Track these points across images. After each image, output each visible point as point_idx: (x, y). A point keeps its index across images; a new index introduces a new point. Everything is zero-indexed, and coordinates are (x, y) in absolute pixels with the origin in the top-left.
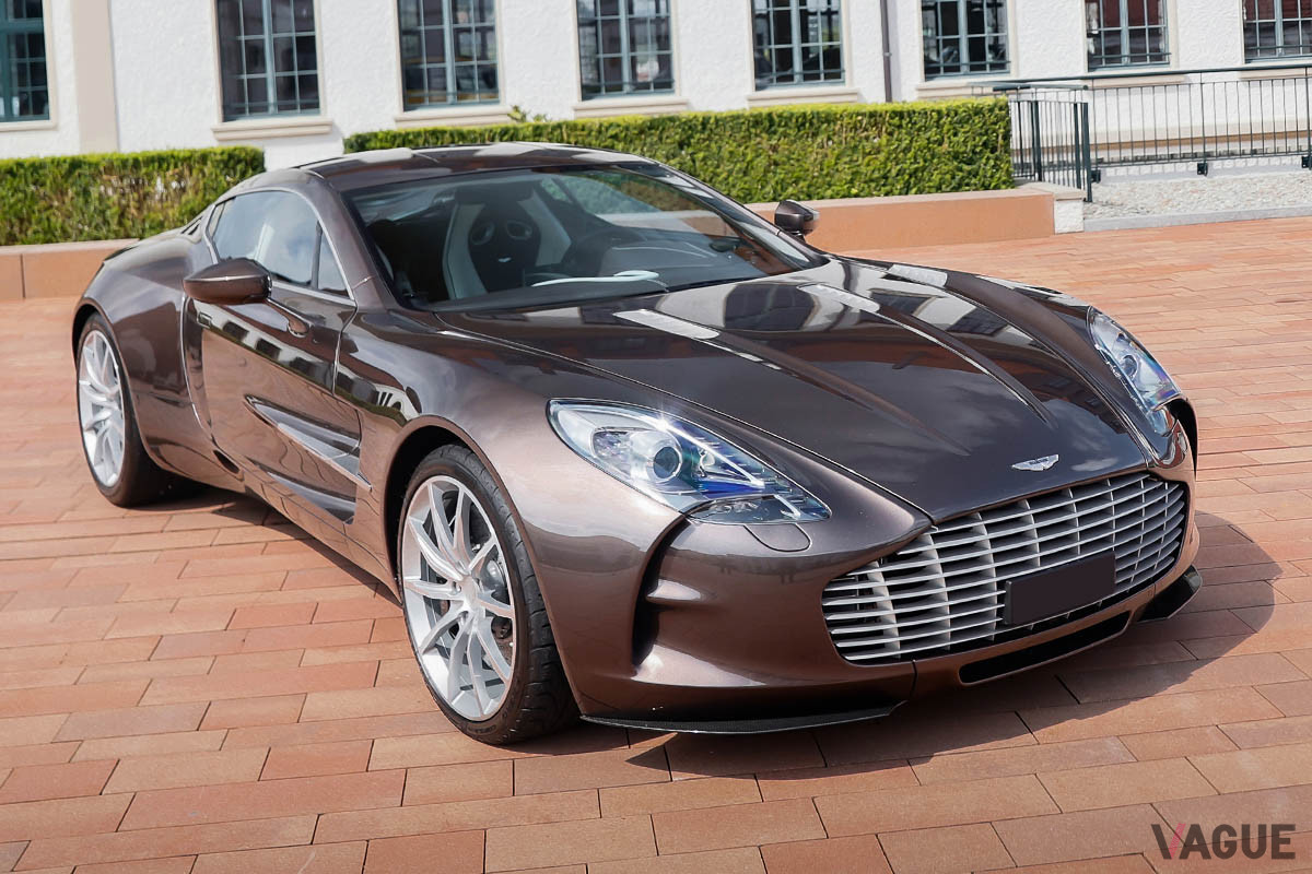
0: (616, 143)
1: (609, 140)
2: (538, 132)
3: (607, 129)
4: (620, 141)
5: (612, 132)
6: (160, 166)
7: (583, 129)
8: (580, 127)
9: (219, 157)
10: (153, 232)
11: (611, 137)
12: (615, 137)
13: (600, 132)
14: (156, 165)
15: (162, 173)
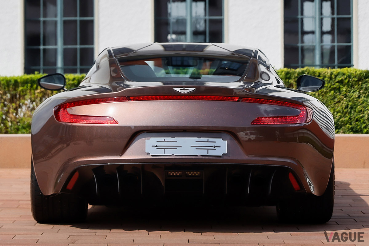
0: (341, 86)
1: (337, 84)
2: (288, 76)
3: (336, 76)
4: (344, 86)
5: (339, 78)
6: (32, 86)
7: (319, 76)
8: (317, 74)
9: (71, 82)
10: (24, 131)
11: (338, 82)
12: (341, 82)
13: (331, 78)
14: (29, 85)
15: (32, 91)
